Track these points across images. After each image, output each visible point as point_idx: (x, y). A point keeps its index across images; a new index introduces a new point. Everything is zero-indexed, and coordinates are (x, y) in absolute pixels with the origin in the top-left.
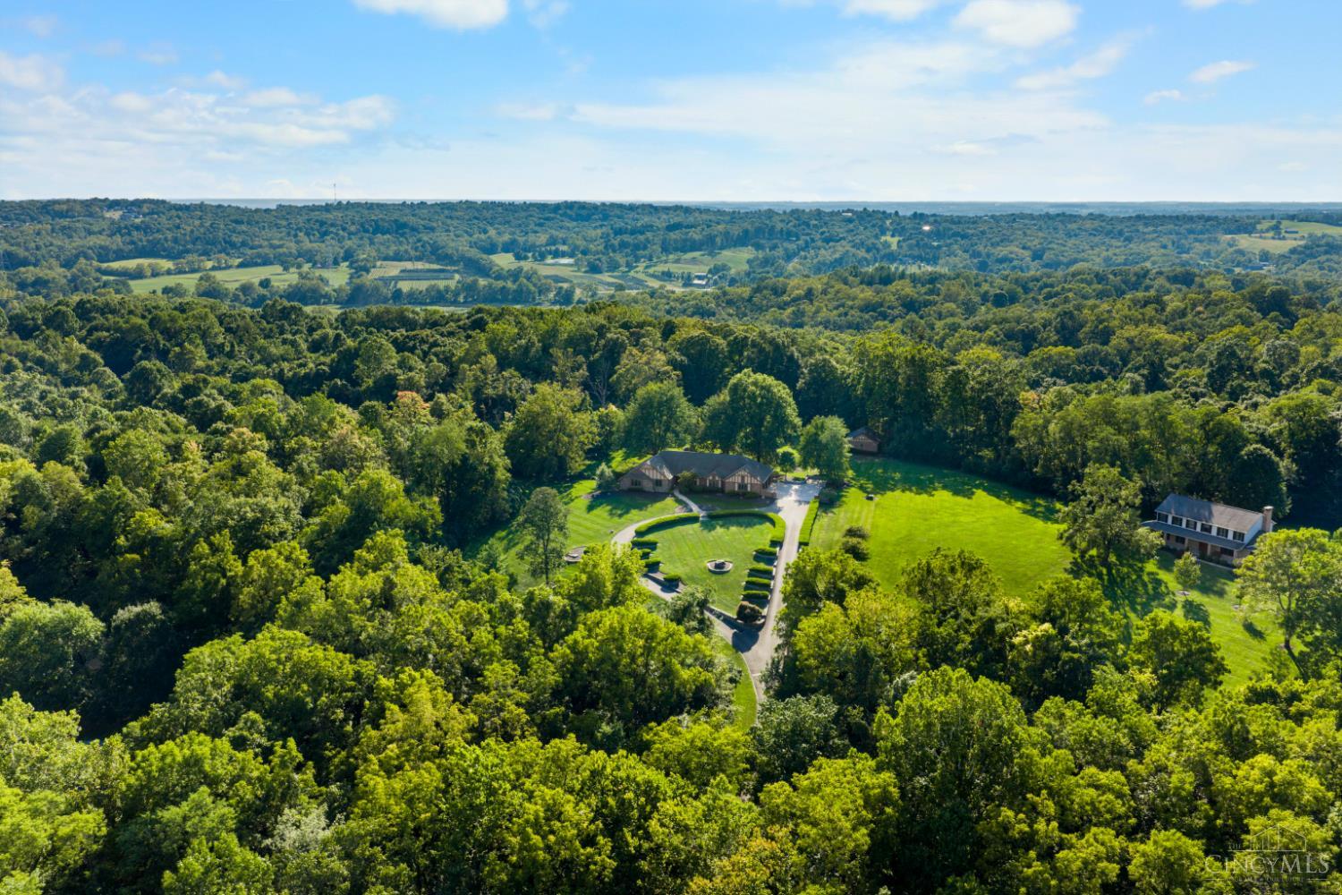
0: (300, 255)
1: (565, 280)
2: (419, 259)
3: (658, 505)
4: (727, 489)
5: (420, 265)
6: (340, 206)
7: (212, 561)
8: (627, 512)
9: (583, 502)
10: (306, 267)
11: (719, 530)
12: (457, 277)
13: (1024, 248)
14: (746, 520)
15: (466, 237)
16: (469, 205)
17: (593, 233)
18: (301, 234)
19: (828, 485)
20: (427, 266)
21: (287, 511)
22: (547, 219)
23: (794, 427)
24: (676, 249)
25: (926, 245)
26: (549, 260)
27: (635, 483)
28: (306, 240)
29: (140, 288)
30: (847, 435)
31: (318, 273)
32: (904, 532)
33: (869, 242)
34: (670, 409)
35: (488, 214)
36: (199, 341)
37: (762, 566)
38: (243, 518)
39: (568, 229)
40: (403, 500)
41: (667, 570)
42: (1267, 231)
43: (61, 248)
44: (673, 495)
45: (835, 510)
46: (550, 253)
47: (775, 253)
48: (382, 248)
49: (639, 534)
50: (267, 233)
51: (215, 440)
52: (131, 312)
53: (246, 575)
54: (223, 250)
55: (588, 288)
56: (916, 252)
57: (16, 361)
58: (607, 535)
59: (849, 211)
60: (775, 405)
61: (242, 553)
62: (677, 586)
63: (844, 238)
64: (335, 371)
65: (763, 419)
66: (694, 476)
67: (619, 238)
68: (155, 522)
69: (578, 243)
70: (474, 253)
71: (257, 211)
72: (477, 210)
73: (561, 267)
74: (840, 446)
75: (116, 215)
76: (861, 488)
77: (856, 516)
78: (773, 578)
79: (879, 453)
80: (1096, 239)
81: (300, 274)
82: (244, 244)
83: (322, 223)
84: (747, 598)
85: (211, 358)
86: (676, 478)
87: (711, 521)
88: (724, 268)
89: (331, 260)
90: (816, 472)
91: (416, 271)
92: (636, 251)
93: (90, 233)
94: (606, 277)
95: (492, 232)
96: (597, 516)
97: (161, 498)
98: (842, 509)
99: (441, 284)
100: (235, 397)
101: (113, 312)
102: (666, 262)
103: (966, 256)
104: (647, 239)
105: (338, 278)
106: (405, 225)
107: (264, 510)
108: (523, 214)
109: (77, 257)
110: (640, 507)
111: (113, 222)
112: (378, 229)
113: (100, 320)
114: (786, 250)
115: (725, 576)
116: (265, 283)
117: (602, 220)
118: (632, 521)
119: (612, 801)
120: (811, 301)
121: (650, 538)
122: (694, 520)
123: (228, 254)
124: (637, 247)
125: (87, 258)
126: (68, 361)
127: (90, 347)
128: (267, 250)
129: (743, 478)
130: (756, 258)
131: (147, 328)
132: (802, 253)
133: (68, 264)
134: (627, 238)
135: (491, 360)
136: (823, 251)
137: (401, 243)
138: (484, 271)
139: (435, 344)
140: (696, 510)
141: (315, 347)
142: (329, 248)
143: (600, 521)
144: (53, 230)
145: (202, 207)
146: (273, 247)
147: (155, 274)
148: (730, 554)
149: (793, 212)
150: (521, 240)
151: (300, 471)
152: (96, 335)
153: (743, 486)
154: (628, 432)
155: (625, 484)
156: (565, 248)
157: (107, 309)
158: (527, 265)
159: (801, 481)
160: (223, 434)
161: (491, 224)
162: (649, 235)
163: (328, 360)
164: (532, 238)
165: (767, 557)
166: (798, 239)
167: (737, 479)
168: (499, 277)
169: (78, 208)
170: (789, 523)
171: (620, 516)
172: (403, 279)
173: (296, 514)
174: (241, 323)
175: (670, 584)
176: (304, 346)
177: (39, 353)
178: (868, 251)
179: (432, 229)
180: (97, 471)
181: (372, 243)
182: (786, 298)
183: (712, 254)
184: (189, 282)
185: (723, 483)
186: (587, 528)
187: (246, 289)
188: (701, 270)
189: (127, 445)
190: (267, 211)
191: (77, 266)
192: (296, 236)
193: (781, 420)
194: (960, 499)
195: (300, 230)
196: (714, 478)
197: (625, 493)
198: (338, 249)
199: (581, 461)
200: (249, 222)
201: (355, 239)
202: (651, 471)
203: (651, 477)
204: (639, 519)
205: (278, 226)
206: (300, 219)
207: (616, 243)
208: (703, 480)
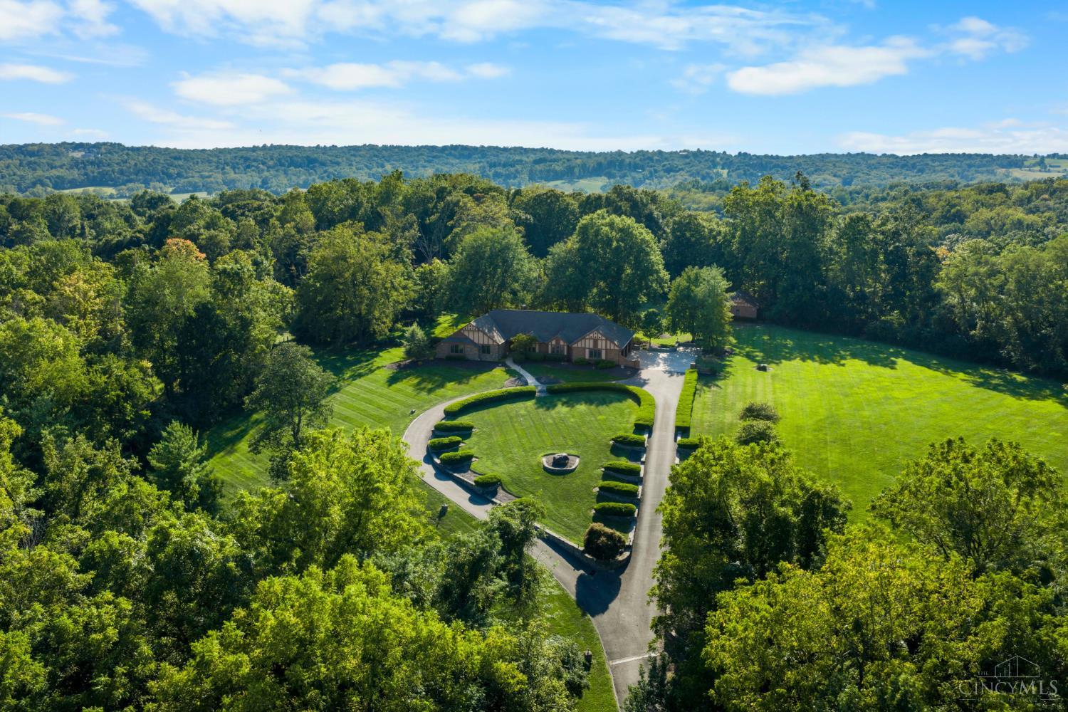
0: (224, 183)
3: (484, 377)
4: (575, 356)
6: (264, 148)
8: (442, 385)
9: (383, 375)
11: (562, 409)
13: (835, 176)
14: (601, 395)
15: (366, 170)
16: (371, 146)
17: (471, 167)
18: (228, 168)
19: (705, 352)
22: (434, 157)
23: (660, 281)
24: (541, 178)
25: (751, 175)
27: (455, 349)
28: (231, 171)
30: (728, 291)
32: (823, 413)
33: (704, 172)
34: (505, 261)
35: (386, 154)
37: (624, 462)
39: (452, 165)
41: (483, 467)
42: (1034, 165)
43: (22, 177)
44: (504, 365)
45: (719, 383)
47: (624, 181)
48: (294, 178)
49: (450, 414)
50: (199, 167)
54: (161, 180)
56: (744, 180)
58: (404, 416)
60: (637, 252)
62: (494, 494)
63: (682, 169)
65: (621, 270)
66: (533, 340)
72: (378, 151)
74: (720, 305)
75: (78, 155)
76: (749, 356)
77: (749, 390)
78: (640, 481)
79: (760, 319)
80: (895, 170)
82: (179, 175)
83: (246, 159)
84: (601, 516)
86: (508, 343)
87: (550, 397)
90: (688, 337)
92: (508, 180)
93: (52, 167)
95: (388, 167)
96: (399, 391)
98: (730, 381)
104: (517, 171)
106: (315, 161)
108: (416, 153)
109: (34, 184)
110: (460, 379)
111: (74, 159)
112: (293, 163)
114: (634, 178)
115: (568, 478)
117: (481, 157)
118: (444, 398)
121: (464, 420)
122: (528, 395)
123: (165, 184)
125: (43, 184)
128: (197, 180)
129: (596, 341)
130: (609, 185)
132: (647, 181)
133: (24, 189)
134: (499, 169)
136: (665, 179)
137: (310, 174)
140: (532, 383)
142: (250, 178)
143: (400, 397)
144: (21, 165)
145: (150, 149)
146: (202, 177)
148: (576, 445)
153: (595, 352)
154: (453, 289)
155: (443, 351)
159: (672, 350)
161: (388, 161)
162: (518, 167)
165: (632, 448)
166: (644, 170)
167: (589, 344)
169: (47, 149)
170: (659, 401)
171: (430, 391)
175: (484, 492)
178: (704, 177)
179: (338, 164)
181: (286, 174)
183: (572, 182)
185: (569, 349)
186: (380, 408)
190: (202, 150)
191: (31, 190)
192: (223, 169)
193: (645, 270)
194: (879, 369)
195: (228, 165)
196: (558, 342)
197: (439, 361)
198: (256, 179)
199: (389, 323)
200: (185, 159)
201: (272, 172)
202: (476, 334)
203: (476, 341)
204: (455, 395)
205: (209, 161)
206: (229, 157)
207: (491, 174)
208: (544, 345)
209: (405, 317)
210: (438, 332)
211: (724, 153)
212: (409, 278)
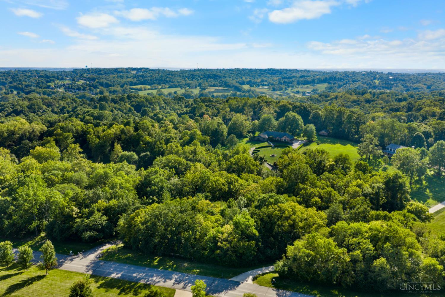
0: (186, 85)
1: (264, 93)
2: (220, 86)
3: (263, 143)
5: (220, 88)
6: (198, 70)
7: (160, 146)
8: (255, 144)
9: (245, 142)
10: (187, 88)
11: (276, 149)
12: (231, 92)
14: (283, 147)
15: (236, 80)
16: (238, 70)
17: (275, 78)
18: (186, 78)
19: (308, 141)
20: (223, 88)
21: (176, 138)
22: (262, 74)
23: (301, 127)
24: (302, 84)
25: (388, 83)
26: (261, 87)
27: (258, 138)
28: (188, 80)
29: (141, 93)
31: (190, 90)
33: (368, 82)
34: (270, 121)
35: (243, 73)
36: (158, 105)
38: (166, 138)
39: (268, 77)
40: (201, 136)
43: (120, 82)
44: (267, 141)
45: (307, 146)
46: (261, 85)
47: (334, 85)
48: (210, 83)
49: (256, 148)
50: (177, 78)
51: (161, 125)
52: (141, 98)
53: (167, 148)
54: (164, 83)
55: (271, 95)
56: (384, 85)
57: (114, 109)
59: (365, 72)
60: (296, 121)
61: (166, 144)
63: (360, 81)
64: (190, 112)
66: (273, 137)
67: (283, 80)
68: (149, 139)
69: (270, 81)
70: (237, 85)
71: (174, 71)
72: (240, 71)
73: (264, 89)
74: (313, 132)
75: (134, 72)
76: (317, 143)
79: (328, 136)
81: (185, 90)
82: (170, 81)
83: (193, 75)
85: (160, 109)
86: (269, 138)
87: (274, 147)
88: (317, 90)
89: (194, 86)
90: (306, 139)
91: (219, 90)
92: (288, 84)
93: (128, 77)
94: (278, 92)
95: (244, 78)
96: (247, 145)
97: (150, 135)
98: (309, 146)
99: (226, 94)
100: (166, 117)
101: (136, 98)
102: (298, 88)
103: (402, 87)
104: (293, 81)
105: (196, 91)
106: (217, 76)
107: (171, 137)
108: (254, 72)
109: (124, 84)
110: (258, 144)
111: (134, 74)
112: (209, 77)
113: (133, 100)
114: (339, 84)
115: (274, 157)
116: (175, 93)
117: (280, 74)
118: (255, 146)
119: (229, 180)
120: (336, 100)
121: (258, 149)
122: (271, 146)
124: (289, 83)
125: (127, 85)
126: (126, 109)
127: (131, 106)
128: (176, 83)
129: (286, 138)
130: (328, 87)
131: (145, 102)
132: (344, 86)
133: (122, 86)
134: (286, 80)
135: (228, 109)
136: (352, 85)
137: (215, 81)
138: (239, 90)
139: (216, 106)
140: (272, 144)
141: (186, 107)
142: (194, 82)
144: (118, 77)
145: (158, 70)
146: (178, 82)
147: (145, 90)
148: (276, 153)
149: (345, 72)
150: (253, 80)
151: (180, 131)
152: (132, 103)
153: (285, 140)
154: (259, 127)
155: (256, 139)
156: (266, 83)
157: (134, 97)
158: (252, 88)
159: (301, 140)
160: (163, 123)
161: (244, 76)
162: (294, 79)
163: (189, 109)
164: (256, 80)
166: (344, 81)
167: (284, 138)
168: (244, 92)
169: (124, 70)
170: (294, 148)
171: (253, 145)
172: (215, 92)
173: (178, 139)
174: (168, 101)
176: (183, 106)
177: (119, 107)
178: (368, 85)
179: (225, 77)
180: (136, 129)
181: (207, 81)
182: (329, 98)
183: (313, 85)
184: (155, 92)
187: (170, 94)
188: (309, 90)
189: (143, 123)
190: (177, 71)
191: (124, 87)
192: (185, 79)
193: (298, 125)
194: (342, 146)
196: (278, 138)
197: (255, 141)
198: (197, 83)
199: (246, 133)
200: (172, 75)
201: (202, 80)
203: (262, 137)
204: (257, 146)
205: (180, 76)
206: (187, 74)
207: (282, 82)
208: (275, 138)
209: (249, 132)
210: (256, 135)
211: (382, 72)
212: (250, 124)
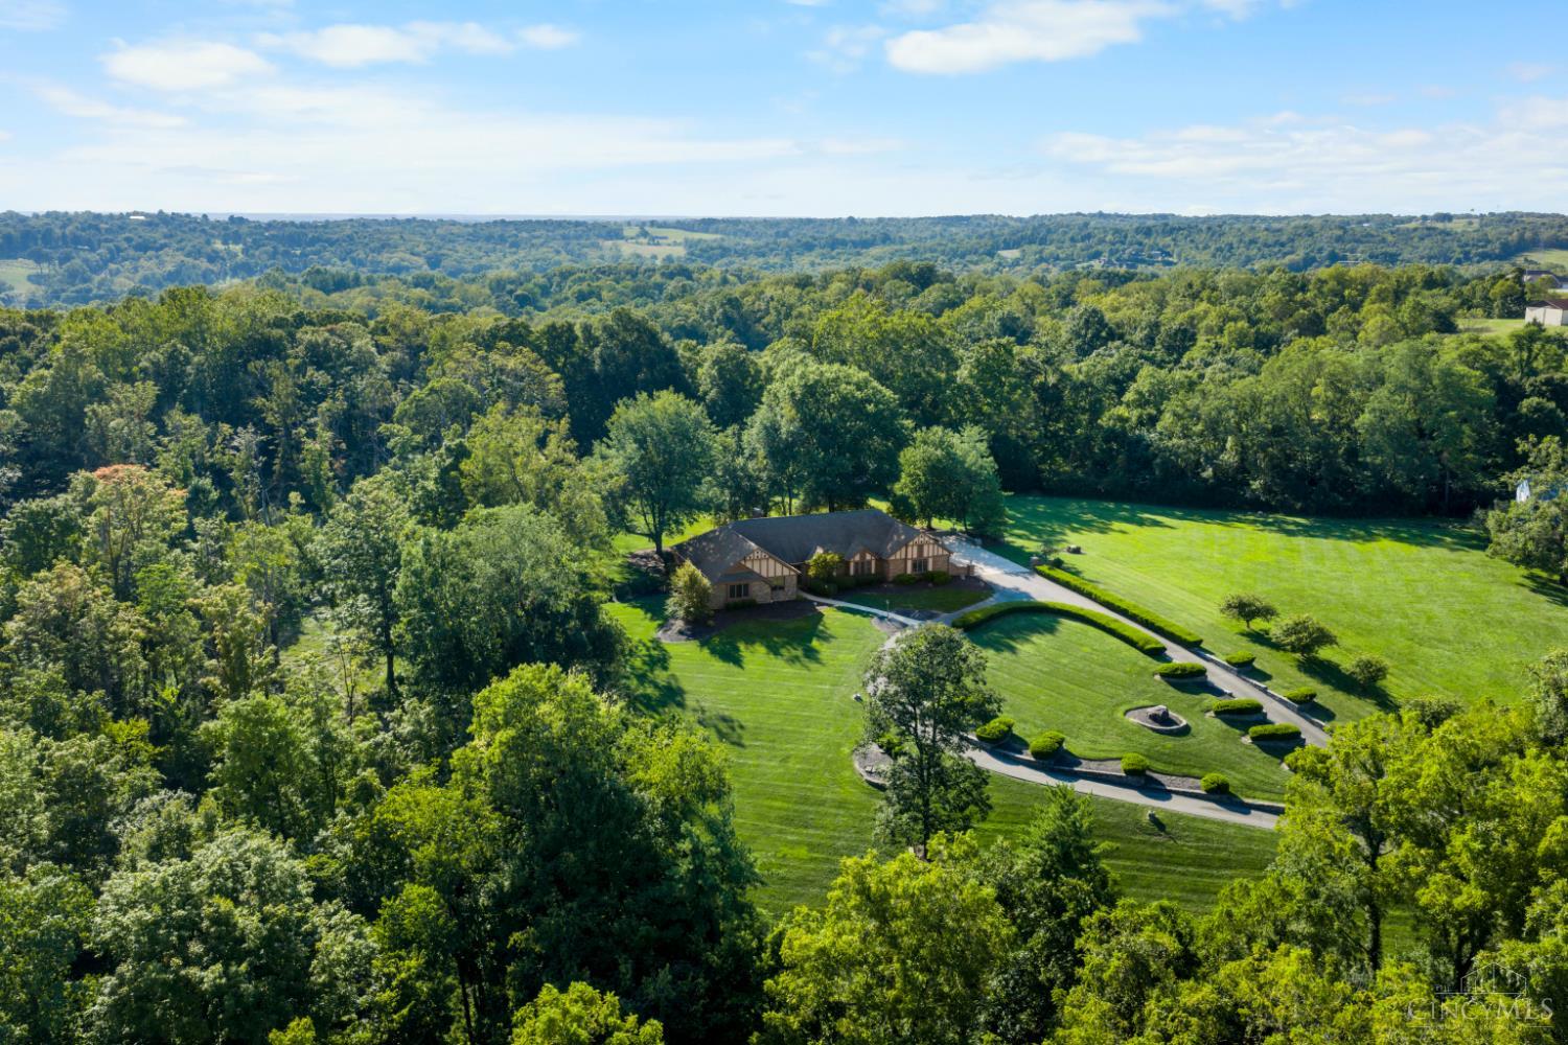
4: (893, 571)
27: (736, 591)
66: (841, 559)
86: (800, 569)
140: (904, 620)
153: (920, 564)
167: (911, 553)
185: (881, 564)
196: (863, 557)
202: (764, 563)
203: (764, 574)
